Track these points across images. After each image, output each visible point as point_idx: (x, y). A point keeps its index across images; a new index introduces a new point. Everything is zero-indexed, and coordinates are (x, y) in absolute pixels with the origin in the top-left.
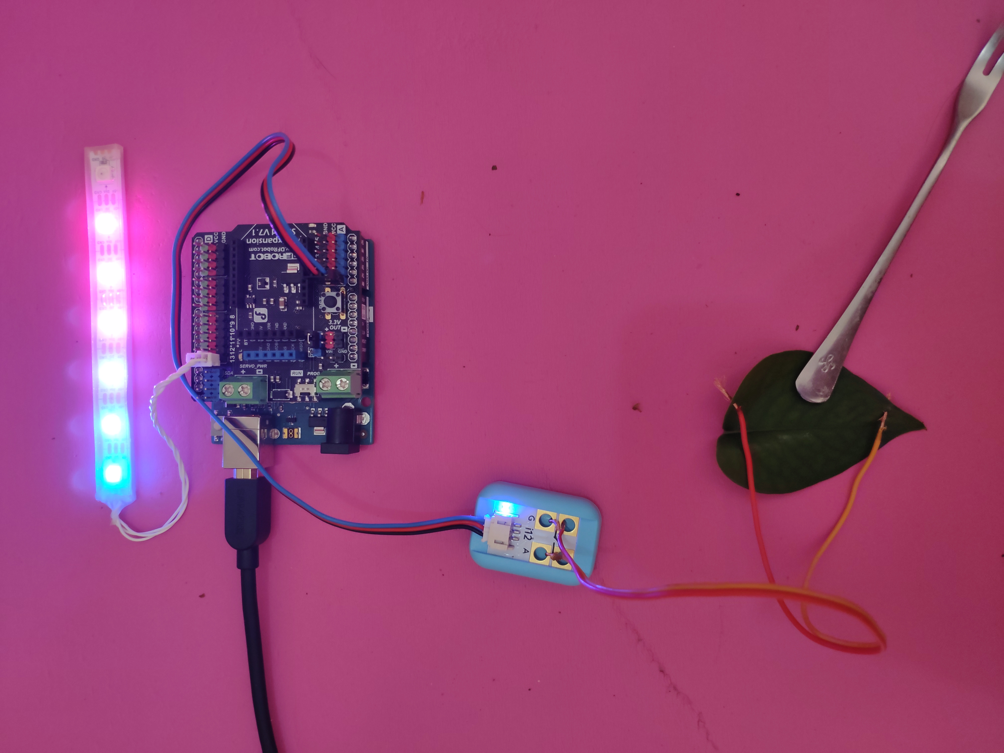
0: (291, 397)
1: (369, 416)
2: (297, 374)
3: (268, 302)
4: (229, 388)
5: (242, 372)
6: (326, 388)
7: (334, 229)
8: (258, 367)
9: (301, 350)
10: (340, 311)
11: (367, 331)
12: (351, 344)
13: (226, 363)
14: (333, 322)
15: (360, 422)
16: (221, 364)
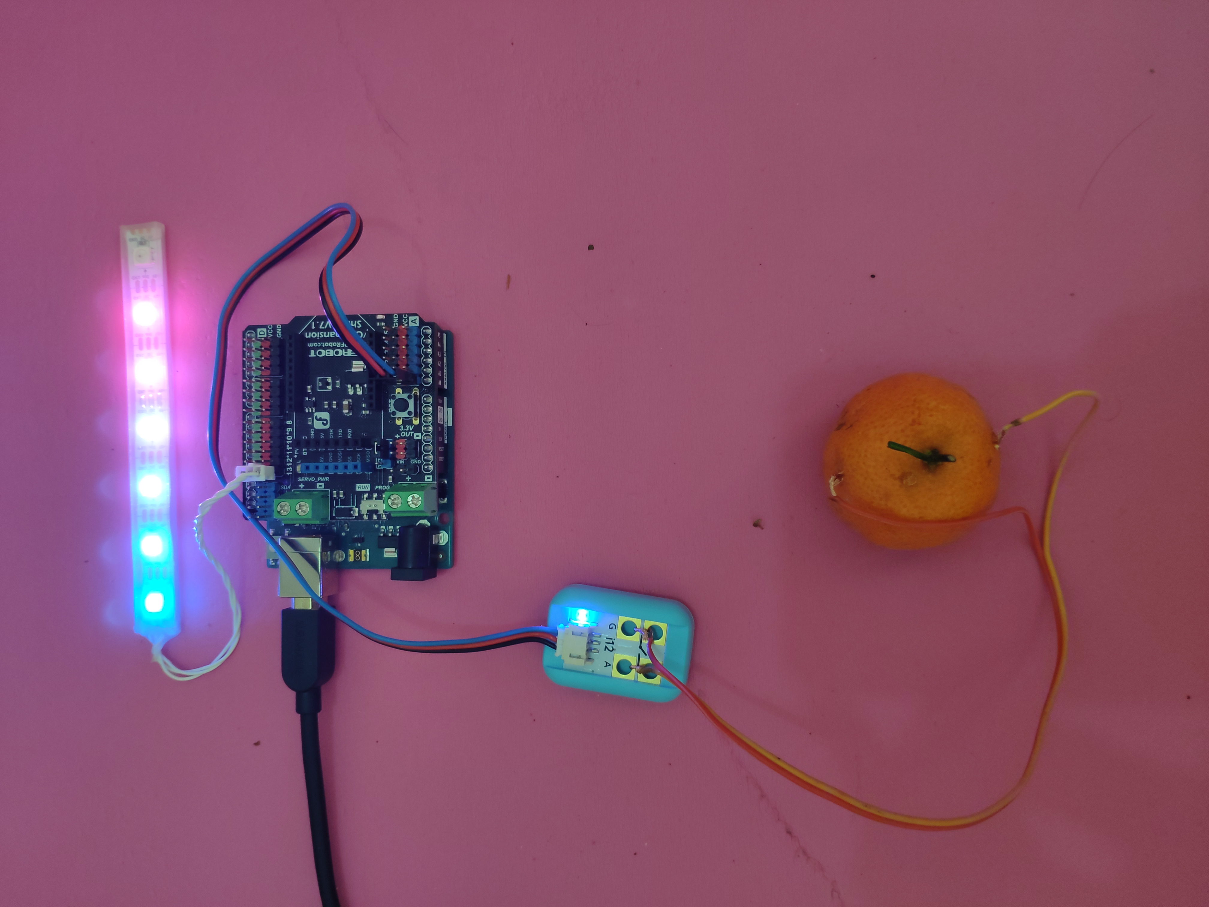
0: (357, 514)
1: (447, 535)
2: (363, 488)
3: (330, 405)
4: (285, 506)
5: (300, 486)
6: (395, 505)
7: (405, 321)
8: (318, 480)
9: (368, 460)
10: (413, 415)
11: (445, 436)
12: (425, 453)
13: (282, 476)
14: (405, 428)
15: (437, 542)
16: (276, 478)
